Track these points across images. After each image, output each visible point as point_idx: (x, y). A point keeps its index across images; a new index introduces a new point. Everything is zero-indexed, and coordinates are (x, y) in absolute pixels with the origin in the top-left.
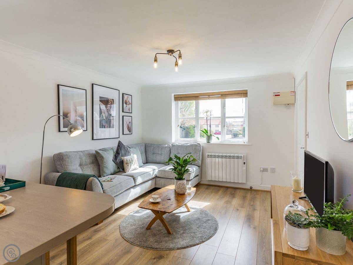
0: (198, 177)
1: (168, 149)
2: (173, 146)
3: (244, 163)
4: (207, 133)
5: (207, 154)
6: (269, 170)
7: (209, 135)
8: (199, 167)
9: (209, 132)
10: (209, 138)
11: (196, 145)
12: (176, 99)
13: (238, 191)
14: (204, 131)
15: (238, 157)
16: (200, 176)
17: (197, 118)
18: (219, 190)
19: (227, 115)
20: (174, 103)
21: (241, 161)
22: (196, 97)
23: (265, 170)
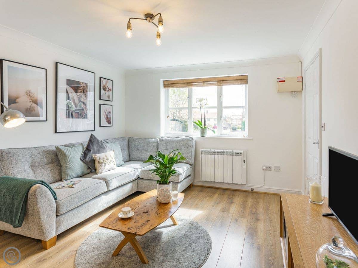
0: (190, 178)
1: (156, 145)
2: (161, 140)
3: (244, 161)
4: (201, 125)
5: (201, 150)
6: (273, 169)
7: (204, 127)
8: (191, 165)
9: (203, 123)
10: (203, 131)
11: (188, 140)
12: (166, 85)
13: (238, 193)
14: (197, 122)
15: (237, 154)
16: (192, 176)
17: (190, 108)
18: (215, 193)
19: (224, 105)
20: (163, 90)
21: (240, 158)
22: (189, 83)
23: (268, 169)
